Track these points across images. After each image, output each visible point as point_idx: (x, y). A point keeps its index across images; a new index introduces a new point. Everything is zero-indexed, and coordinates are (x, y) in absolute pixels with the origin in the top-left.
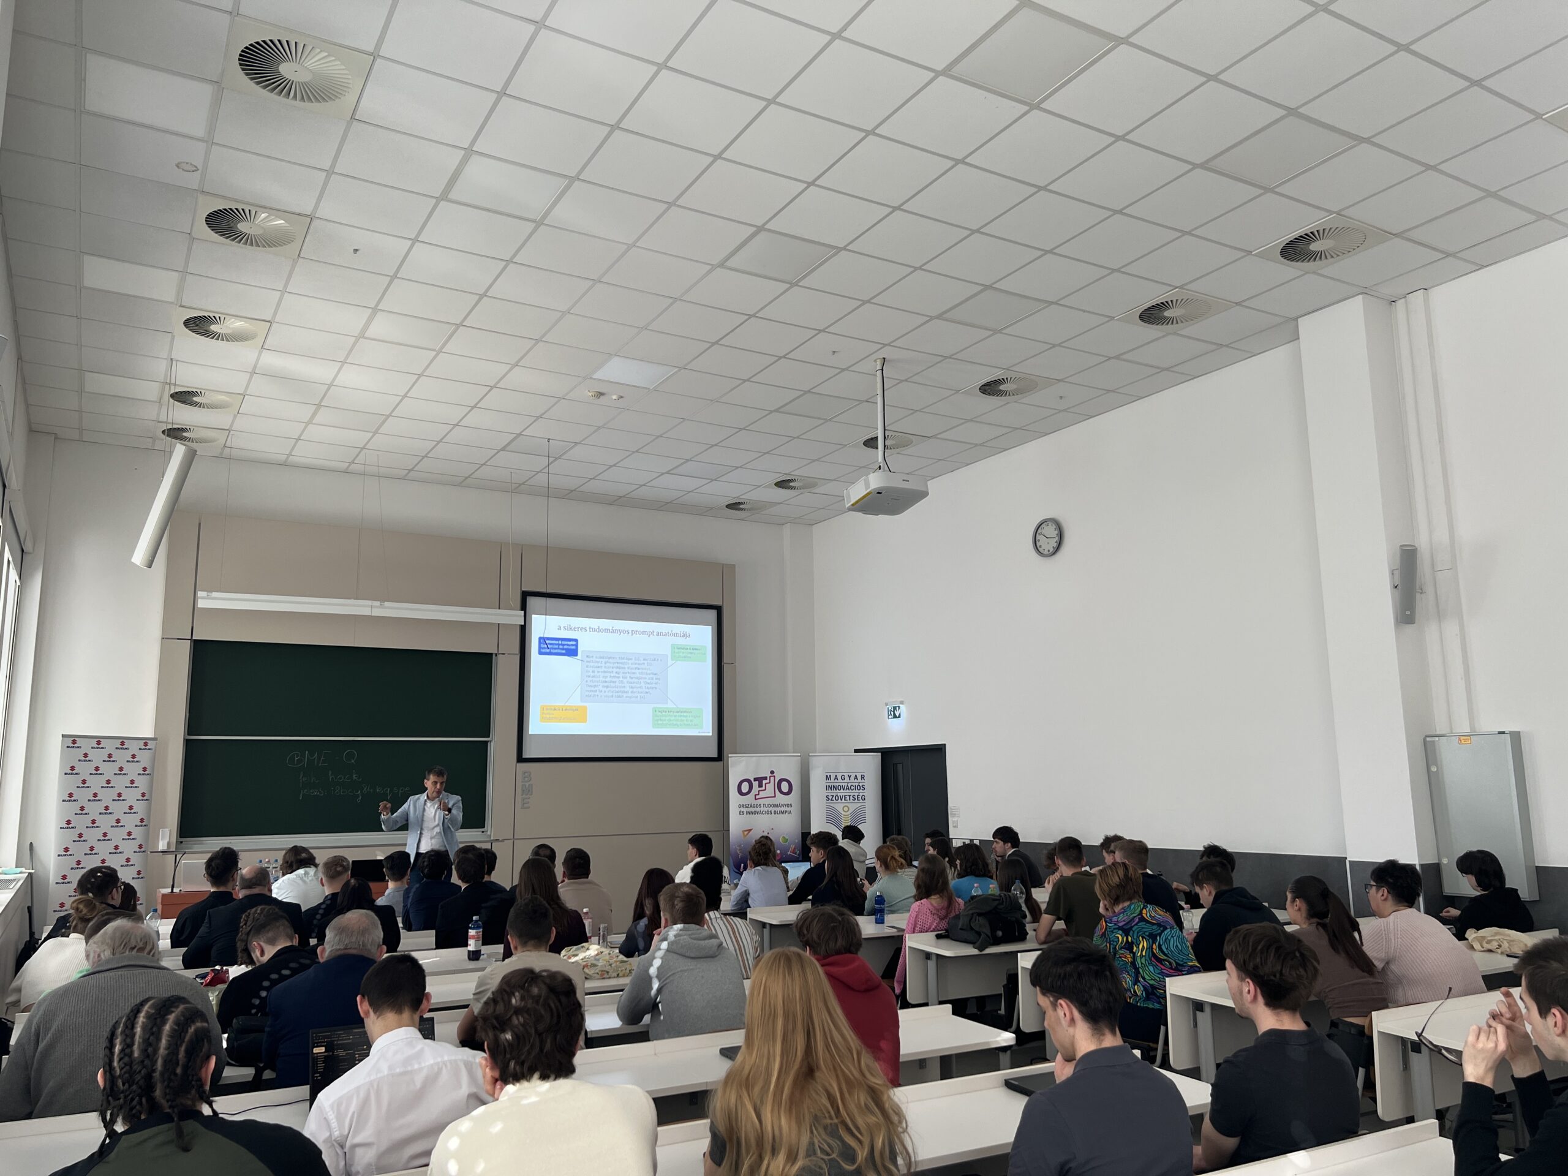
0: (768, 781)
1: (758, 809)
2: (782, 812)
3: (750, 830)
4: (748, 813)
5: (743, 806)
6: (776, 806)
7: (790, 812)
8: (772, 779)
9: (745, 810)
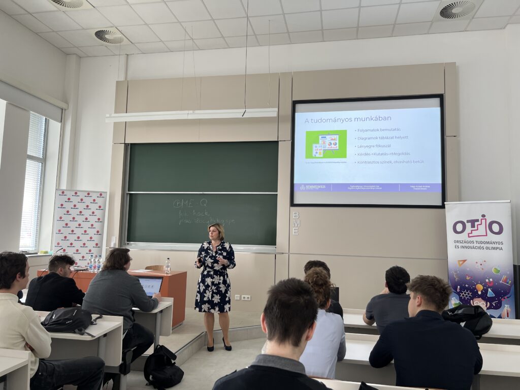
0: (479, 223)
1: (471, 245)
2: (494, 248)
3: (465, 261)
4: (463, 247)
5: (458, 242)
6: (488, 243)
7: (501, 249)
8: (484, 221)
9: (460, 245)
